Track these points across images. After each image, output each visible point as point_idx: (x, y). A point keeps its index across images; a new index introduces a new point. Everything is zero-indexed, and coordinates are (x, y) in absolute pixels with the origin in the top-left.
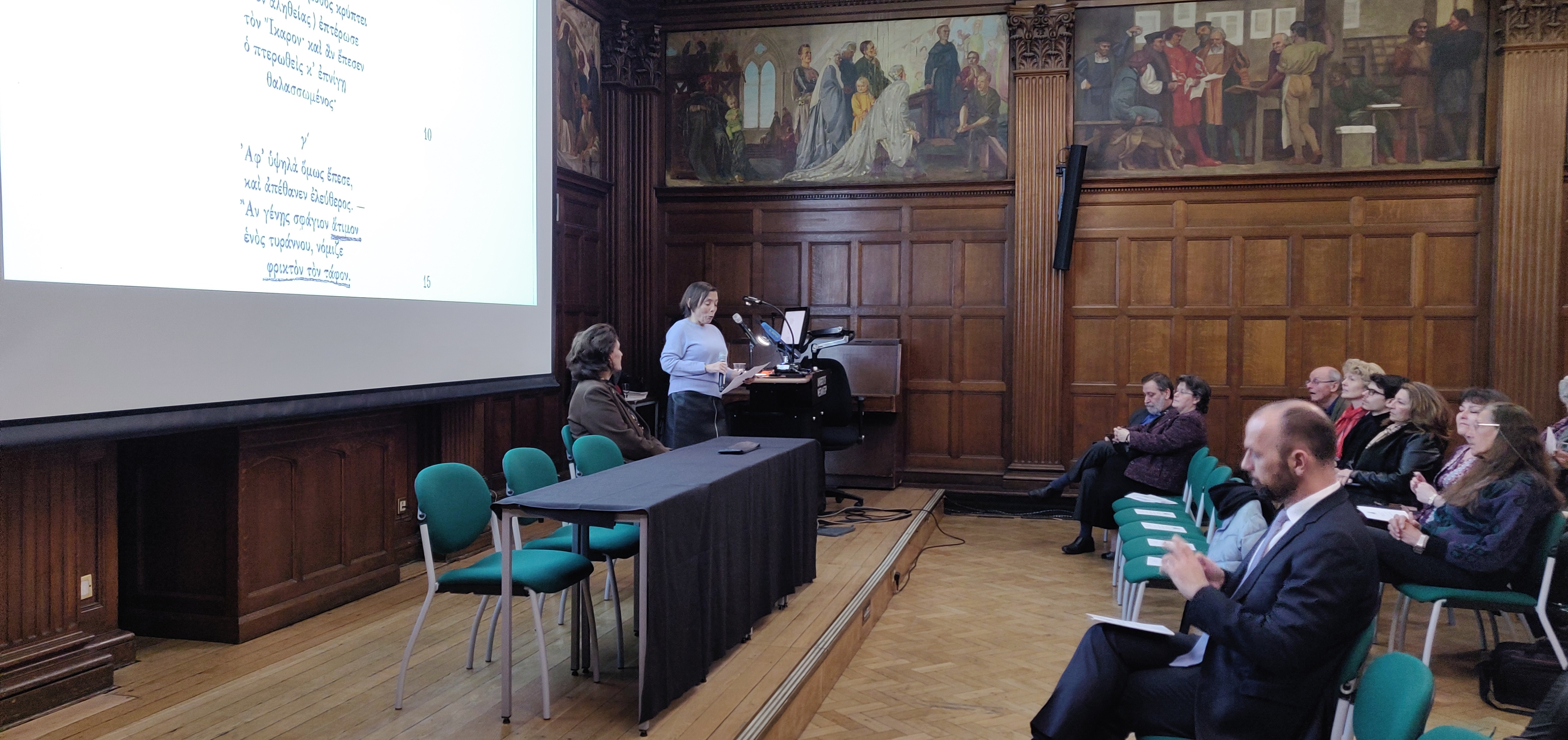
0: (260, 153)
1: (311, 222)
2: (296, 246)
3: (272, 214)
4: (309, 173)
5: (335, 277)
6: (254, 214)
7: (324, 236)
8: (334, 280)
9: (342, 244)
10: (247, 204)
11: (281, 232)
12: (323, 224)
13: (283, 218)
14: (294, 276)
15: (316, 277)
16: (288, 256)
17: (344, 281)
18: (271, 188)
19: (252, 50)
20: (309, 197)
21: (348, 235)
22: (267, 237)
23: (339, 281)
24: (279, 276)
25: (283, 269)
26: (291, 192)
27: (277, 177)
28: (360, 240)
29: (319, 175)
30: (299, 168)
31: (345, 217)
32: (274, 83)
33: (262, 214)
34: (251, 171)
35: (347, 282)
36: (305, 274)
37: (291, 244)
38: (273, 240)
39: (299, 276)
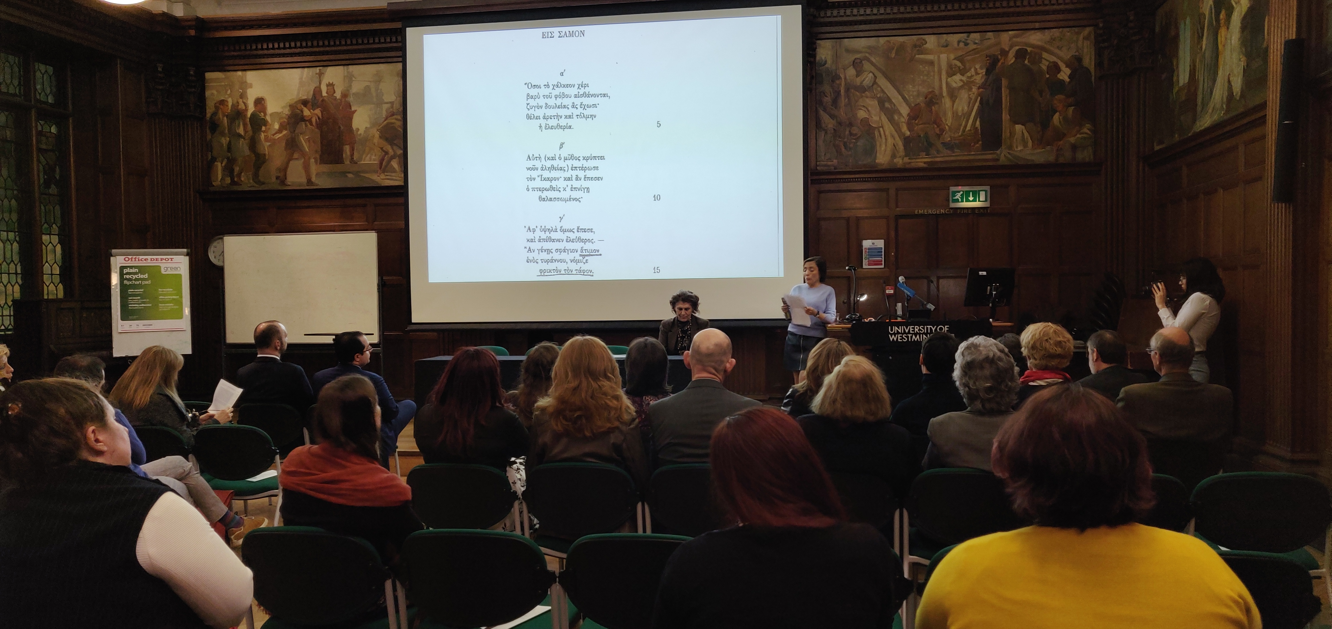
0: (535, 228)
1: (566, 251)
2: (557, 262)
3: (542, 250)
4: (564, 231)
5: (581, 272)
6: (532, 251)
7: (577, 256)
8: (582, 274)
9: (587, 258)
10: (528, 248)
11: (549, 257)
12: (573, 251)
13: (549, 251)
14: (555, 273)
15: (570, 273)
16: (552, 266)
17: (589, 274)
18: (541, 240)
19: (531, 190)
20: (565, 240)
21: (591, 254)
22: (540, 259)
23: (585, 274)
24: (546, 274)
25: (549, 271)
26: (553, 241)
27: (544, 236)
28: (601, 255)
29: (571, 231)
30: (558, 230)
31: (588, 246)
32: (541, 199)
33: (536, 251)
34: (530, 235)
35: (592, 274)
36: (563, 272)
37: (553, 261)
38: (543, 261)
39: (559, 273)
